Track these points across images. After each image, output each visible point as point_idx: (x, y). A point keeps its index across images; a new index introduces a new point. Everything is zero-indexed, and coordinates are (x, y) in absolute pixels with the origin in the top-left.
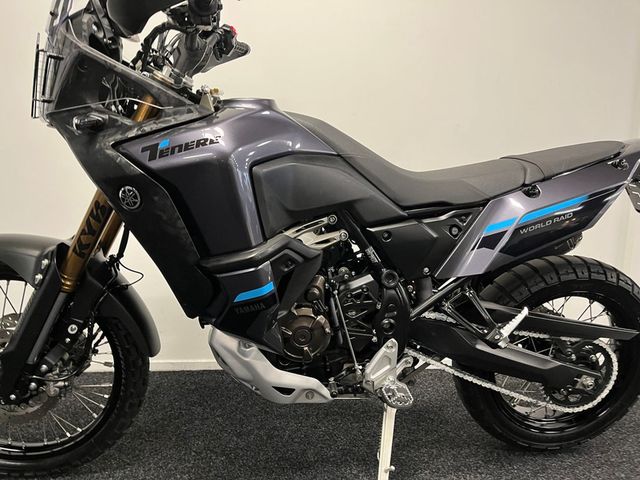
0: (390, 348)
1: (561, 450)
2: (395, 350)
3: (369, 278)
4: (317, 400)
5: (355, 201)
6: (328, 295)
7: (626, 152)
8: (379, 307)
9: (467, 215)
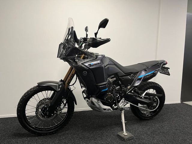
0: (123, 100)
1: (150, 119)
2: (124, 100)
3: (119, 87)
4: (110, 111)
5: (118, 72)
6: (112, 90)
7: (159, 63)
8: (121, 92)
9: (135, 75)
